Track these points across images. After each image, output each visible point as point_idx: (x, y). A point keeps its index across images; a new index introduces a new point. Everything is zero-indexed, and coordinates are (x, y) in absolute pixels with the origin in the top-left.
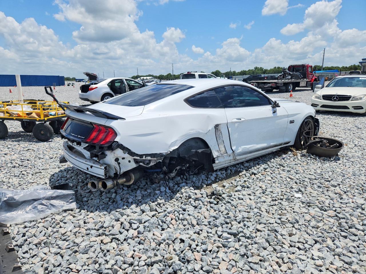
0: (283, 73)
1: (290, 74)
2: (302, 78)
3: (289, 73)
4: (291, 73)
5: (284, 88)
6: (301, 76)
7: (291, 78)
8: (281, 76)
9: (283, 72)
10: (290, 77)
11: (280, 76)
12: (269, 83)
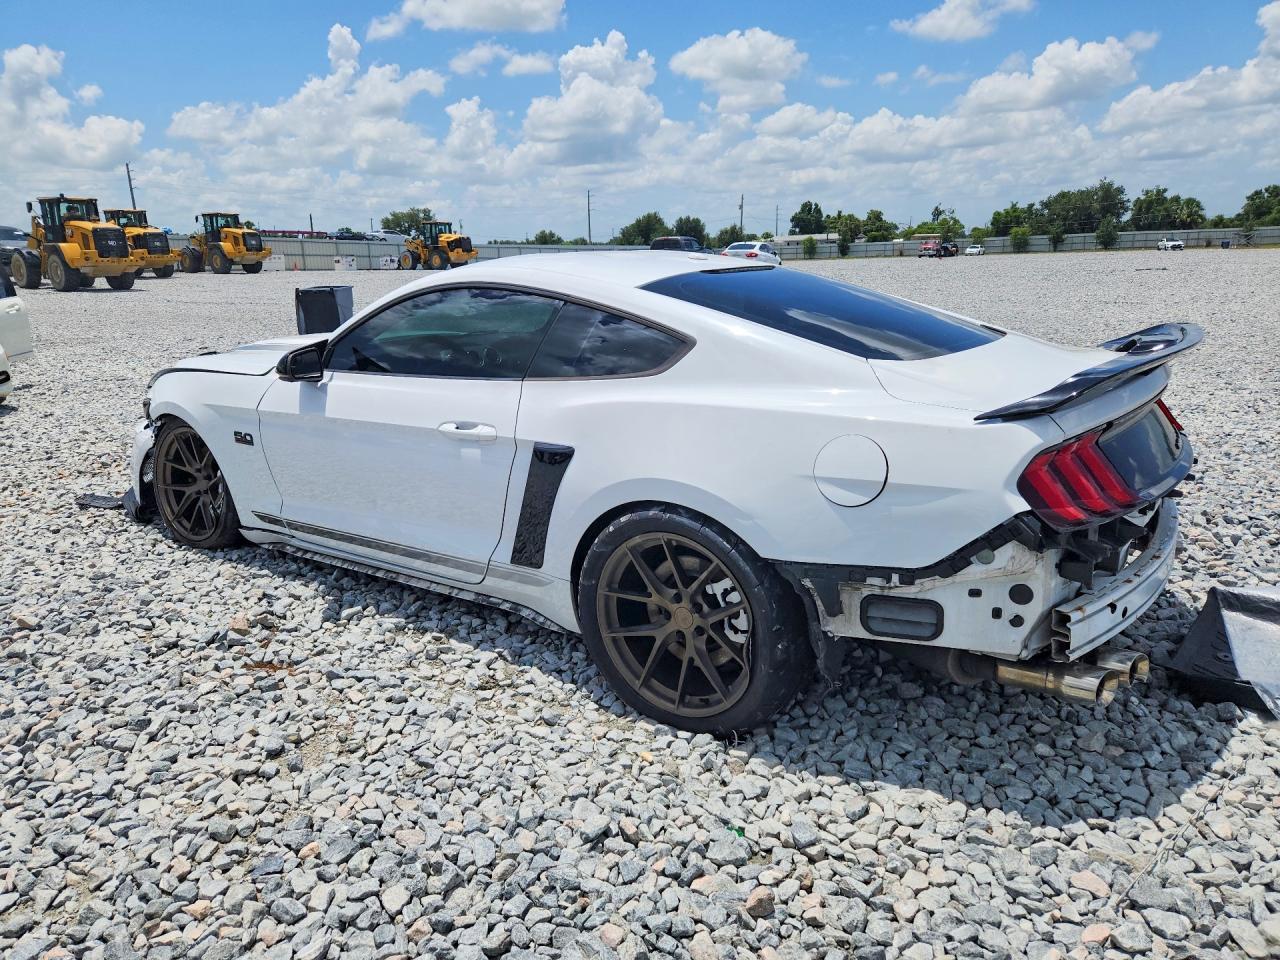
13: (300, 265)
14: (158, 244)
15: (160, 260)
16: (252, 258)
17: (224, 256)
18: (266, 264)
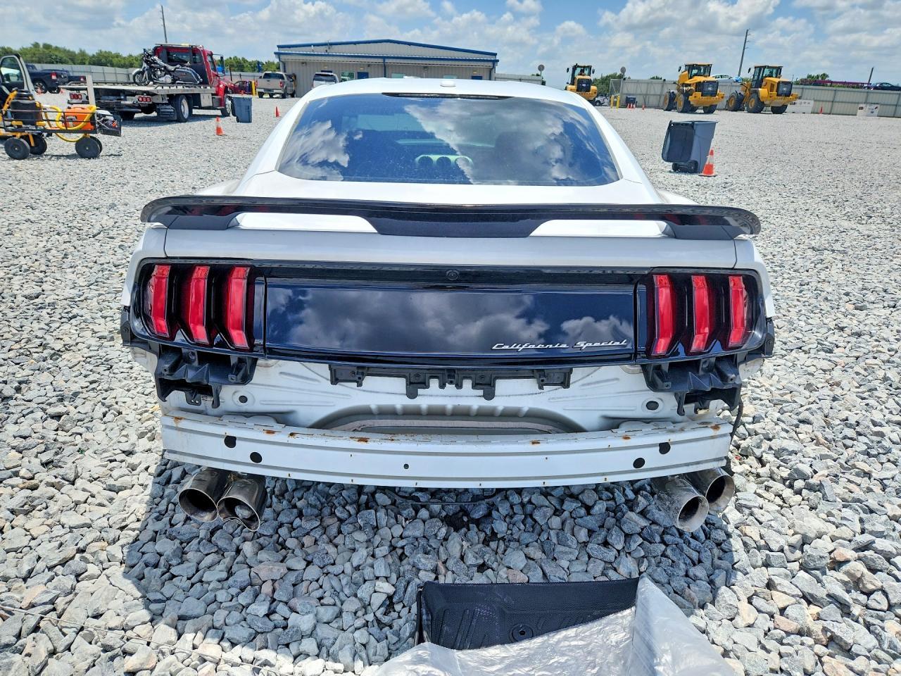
0: (145, 65)
1: (169, 72)
2: (201, 83)
3: (165, 67)
4: (171, 68)
5: (170, 109)
6: (198, 79)
7: (173, 83)
8: (142, 73)
9: (146, 62)
10: (168, 79)
11: (138, 73)
12: (133, 94)
13: (827, 109)
14: (710, 89)
15: (708, 100)
16: (779, 101)
17: (759, 99)
18: (790, 108)
